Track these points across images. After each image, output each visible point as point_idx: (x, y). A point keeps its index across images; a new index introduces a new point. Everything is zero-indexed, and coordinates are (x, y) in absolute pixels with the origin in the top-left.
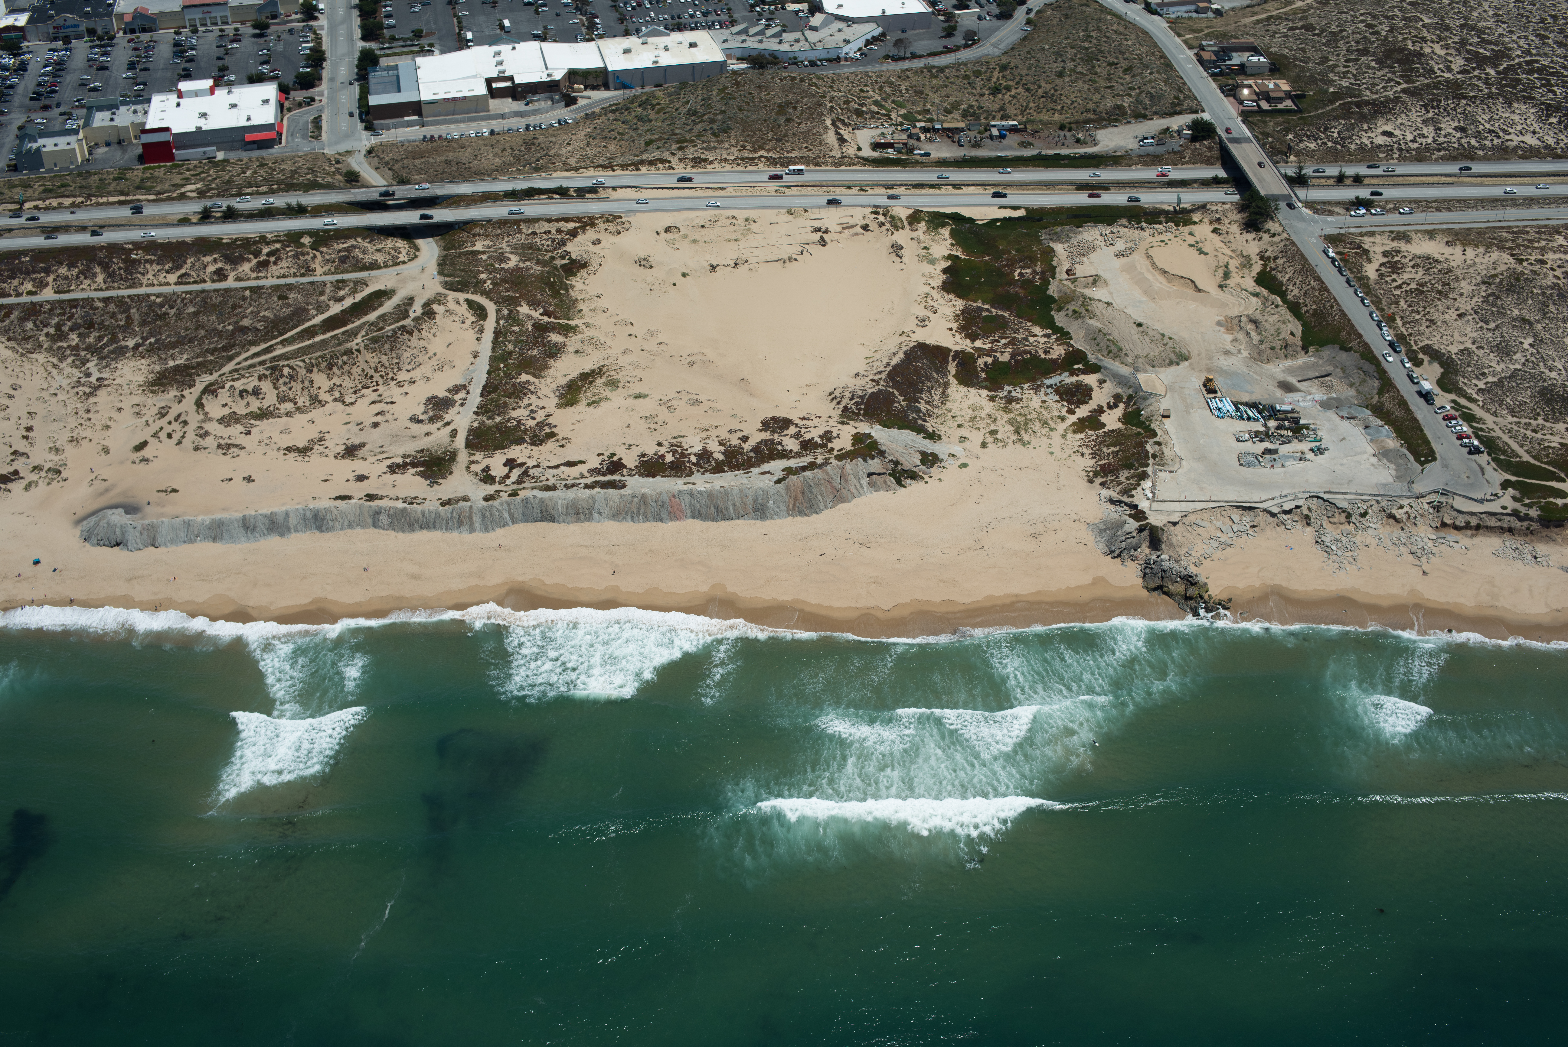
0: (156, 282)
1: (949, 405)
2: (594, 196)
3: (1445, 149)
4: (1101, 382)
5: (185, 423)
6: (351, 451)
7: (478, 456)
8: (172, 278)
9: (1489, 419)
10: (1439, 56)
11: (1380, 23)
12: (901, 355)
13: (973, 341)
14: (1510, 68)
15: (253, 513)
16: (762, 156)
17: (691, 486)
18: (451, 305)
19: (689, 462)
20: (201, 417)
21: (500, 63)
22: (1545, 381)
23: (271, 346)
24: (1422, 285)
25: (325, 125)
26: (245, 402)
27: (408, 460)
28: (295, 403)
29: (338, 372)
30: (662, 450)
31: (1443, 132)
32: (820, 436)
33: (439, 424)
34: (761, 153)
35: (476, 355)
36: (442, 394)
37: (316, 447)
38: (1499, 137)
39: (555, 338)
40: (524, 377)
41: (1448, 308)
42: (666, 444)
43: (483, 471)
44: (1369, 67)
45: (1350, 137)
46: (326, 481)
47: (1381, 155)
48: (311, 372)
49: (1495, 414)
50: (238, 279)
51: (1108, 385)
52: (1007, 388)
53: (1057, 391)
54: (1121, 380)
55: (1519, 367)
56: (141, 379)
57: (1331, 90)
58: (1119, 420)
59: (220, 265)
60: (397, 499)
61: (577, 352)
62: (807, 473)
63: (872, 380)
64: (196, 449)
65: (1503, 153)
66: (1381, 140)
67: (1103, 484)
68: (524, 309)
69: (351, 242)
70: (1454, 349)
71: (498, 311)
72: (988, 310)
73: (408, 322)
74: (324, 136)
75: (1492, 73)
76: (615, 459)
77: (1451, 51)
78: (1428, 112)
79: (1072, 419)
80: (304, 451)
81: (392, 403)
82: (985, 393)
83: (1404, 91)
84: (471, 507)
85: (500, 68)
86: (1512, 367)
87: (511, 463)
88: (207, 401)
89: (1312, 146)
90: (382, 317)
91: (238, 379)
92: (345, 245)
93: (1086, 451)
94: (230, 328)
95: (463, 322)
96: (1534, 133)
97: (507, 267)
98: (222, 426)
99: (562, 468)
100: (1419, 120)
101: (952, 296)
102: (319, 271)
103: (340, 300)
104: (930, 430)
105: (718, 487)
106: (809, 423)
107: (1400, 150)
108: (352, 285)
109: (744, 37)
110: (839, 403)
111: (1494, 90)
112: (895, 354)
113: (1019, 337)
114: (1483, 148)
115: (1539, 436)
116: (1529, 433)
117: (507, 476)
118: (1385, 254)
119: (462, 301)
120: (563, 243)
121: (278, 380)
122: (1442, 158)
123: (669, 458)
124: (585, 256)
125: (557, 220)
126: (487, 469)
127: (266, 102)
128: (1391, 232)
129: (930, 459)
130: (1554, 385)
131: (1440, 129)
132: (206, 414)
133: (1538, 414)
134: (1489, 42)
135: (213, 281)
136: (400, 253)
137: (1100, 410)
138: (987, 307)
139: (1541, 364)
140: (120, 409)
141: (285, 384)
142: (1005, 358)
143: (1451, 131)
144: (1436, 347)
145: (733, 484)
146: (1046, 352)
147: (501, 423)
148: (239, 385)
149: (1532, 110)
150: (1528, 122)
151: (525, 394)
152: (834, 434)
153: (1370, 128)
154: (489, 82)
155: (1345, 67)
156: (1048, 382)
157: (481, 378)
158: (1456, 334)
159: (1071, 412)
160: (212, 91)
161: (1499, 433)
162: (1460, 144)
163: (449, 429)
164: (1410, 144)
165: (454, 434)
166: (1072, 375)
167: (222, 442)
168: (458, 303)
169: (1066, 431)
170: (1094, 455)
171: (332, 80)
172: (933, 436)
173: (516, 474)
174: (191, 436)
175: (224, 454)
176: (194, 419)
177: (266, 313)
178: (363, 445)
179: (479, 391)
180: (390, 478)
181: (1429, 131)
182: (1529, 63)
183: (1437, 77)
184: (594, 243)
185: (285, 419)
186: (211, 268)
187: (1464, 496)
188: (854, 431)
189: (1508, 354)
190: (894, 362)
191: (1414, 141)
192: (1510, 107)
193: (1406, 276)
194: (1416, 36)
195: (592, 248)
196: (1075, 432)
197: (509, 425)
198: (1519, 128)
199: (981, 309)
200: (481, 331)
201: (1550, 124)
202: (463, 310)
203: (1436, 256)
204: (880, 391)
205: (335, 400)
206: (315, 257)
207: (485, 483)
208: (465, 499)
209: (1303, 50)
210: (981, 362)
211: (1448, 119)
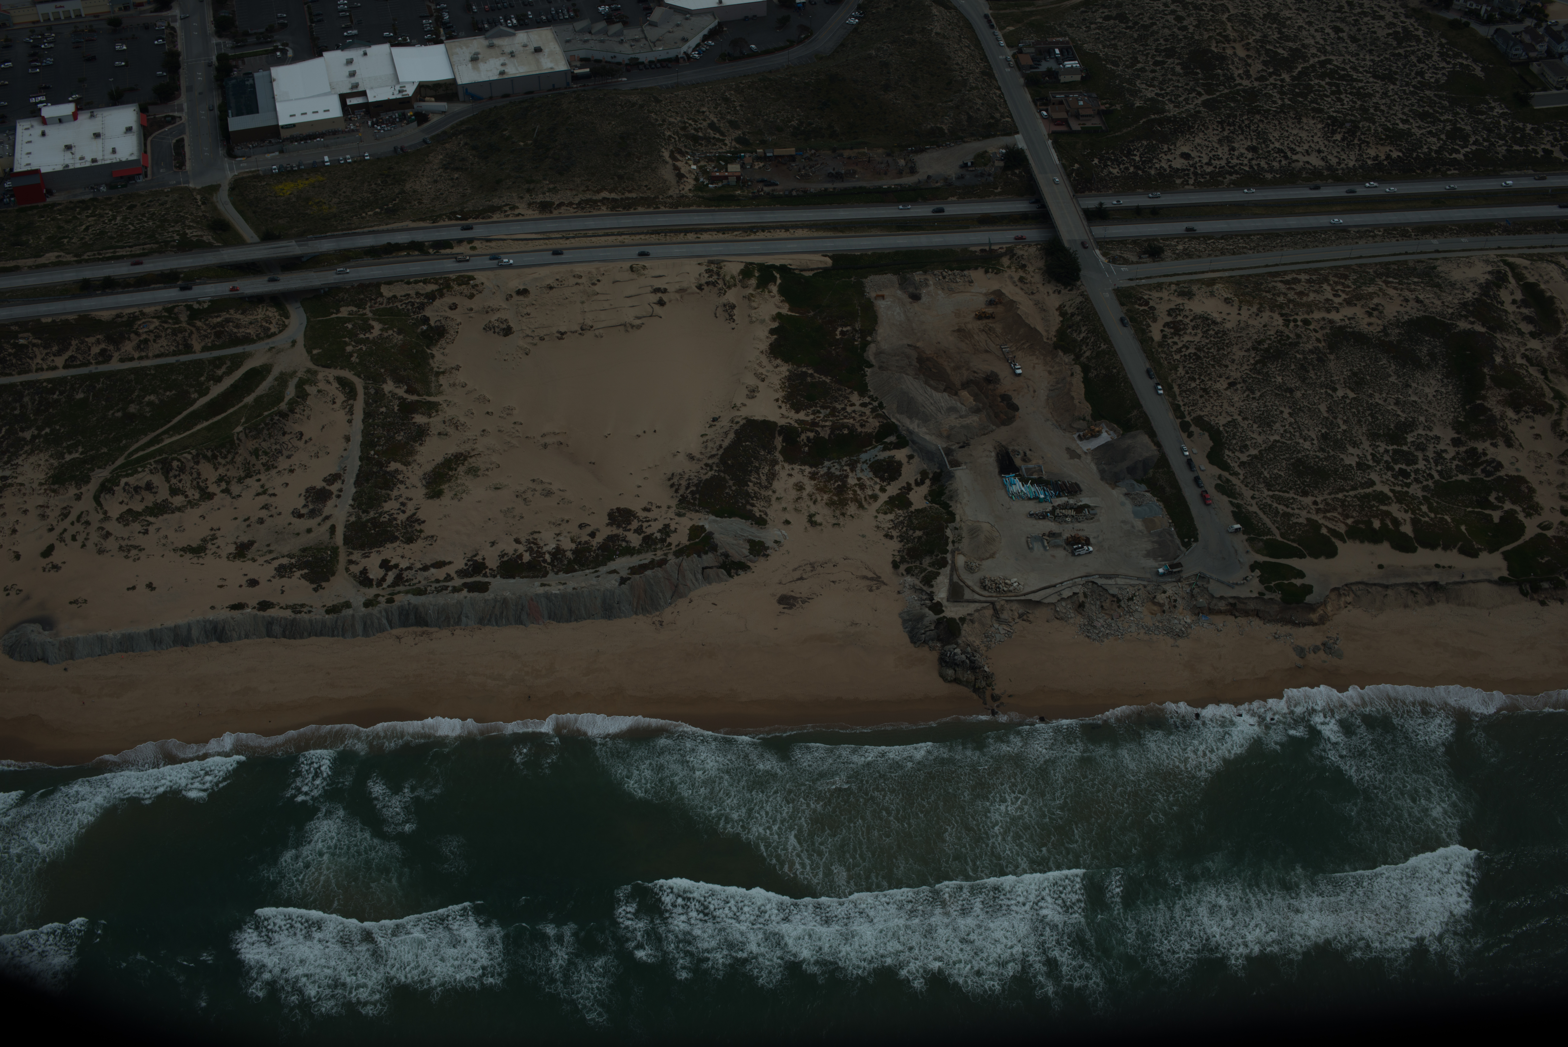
0: (45, 367)
1: (776, 484)
2: (448, 251)
3: (1236, 172)
4: (910, 457)
5: (88, 523)
6: (242, 551)
7: (356, 555)
8: (60, 361)
9: (1247, 493)
10: (1240, 59)
11: (1188, 16)
12: (732, 436)
13: (797, 412)
14: (1304, 73)
15: (159, 627)
16: (604, 198)
17: (547, 588)
18: (322, 385)
19: (545, 561)
20: (101, 516)
21: (352, 74)
22: (1299, 452)
23: (158, 435)
24: (1199, 349)
25: (187, 149)
26: (139, 498)
27: (293, 561)
28: (186, 496)
29: (223, 462)
30: (521, 548)
31: (1236, 153)
32: (660, 531)
33: (319, 519)
34: (605, 194)
35: (347, 439)
36: (320, 484)
37: (209, 546)
38: (1286, 157)
39: (419, 419)
40: (393, 466)
41: (1220, 377)
42: (523, 540)
43: (361, 572)
44: (1174, 73)
45: (1150, 161)
46: (221, 586)
47: (1178, 181)
48: (197, 463)
49: (1253, 489)
50: (122, 360)
51: (916, 460)
52: (827, 463)
53: (871, 467)
54: (928, 454)
55: (1277, 438)
56: (42, 477)
57: (1138, 104)
58: (925, 497)
59: (103, 346)
60: (287, 607)
61: (439, 434)
62: (649, 573)
63: (707, 465)
64: (101, 552)
65: (1290, 177)
66: (1179, 163)
67: (908, 571)
68: (389, 387)
69: (225, 315)
70: (1222, 421)
71: (366, 388)
72: (811, 375)
73: (283, 406)
74: (188, 165)
75: (1288, 79)
76: (479, 558)
77: (1252, 53)
78: (1224, 130)
79: (883, 497)
80: (198, 551)
81: (274, 495)
82: (808, 469)
83: (1205, 104)
84: (353, 616)
85: (353, 80)
86: (1272, 438)
87: (385, 565)
88: (105, 499)
89: (1115, 171)
90: (258, 399)
91: (131, 475)
92: (219, 320)
93: (895, 533)
94: (119, 414)
95: (334, 403)
96: (1319, 151)
97: (371, 337)
98: (121, 525)
99: (432, 570)
100: (1215, 139)
101: (779, 361)
102: (197, 346)
103: (219, 380)
104: (758, 515)
105: (570, 590)
106: (650, 515)
107: (1195, 174)
108: (229, 363)
109: (587, 37)
110: (677, 491)
111: (1287, 102)
112: (726, 433)
113: (839, 407)
114: (1271, 170)
115: (1289, 510)
116: (1281, 508)
117: (383, 579)
118: (1170, 312)
119: (331, 379)
120: (422, 307)
121: (168, 473)
122: (1233, 182)
123: (527, 557)
124: (443, 322)
125: (416, 282)
126: (364, 571)
127: (129, 130)
128: (1178, 284)
129: (758, 549)
130: (1307, 456)
131: (1233, 149)
132: (105, 513)
133: (1291, 489)
134: (1288, 38)
135: (98, 363)
136: (271, 323)
137: (908, 488)
138: (810, 371)
139: (1297, 434)
140: (25, 512)
141: (175, 477)
142: (825, 434)
143: (1243, 151)
144: (1206, 419)
145: (583, 584)
146: (862, 426)
147: (374, 518)
148: (131, 480)
149: (1320, 126)
150: (1316, 139)
151: (395, 485)
152: (672, 528)
153: (1170, 150)
154: (343, 98)
155: (1153, 71)
156: (864, 457)
157: (354, 465)
158: (1226, 405)
159: (883, 490)
160: (75, 116)
161: (1255, 509)
162: (1251, 167)
163: (328, 524)
164: (1205, 167)
165: (333, 529)
166: (884, 449)
167: (123, 543)
168: (328, 382)
169: (878, 511)
170: (902, 538)
171: (190, 89)
172: (761, 522)
173: (391, 576)
174: (94, 537)
175: (127, 557)
176: (95, 518)
177: (152, 398)
178: (251, 543)
179: (352, 481)
180: (278, 582)
181: (1223, 151)
182: (1323, 64)
183: (1236, 85)
184: (451, 308)
185: (177, 514)
186: (96, 350)
187: (1218, 581)
188: (690, 524)
189: (1269, 425)
190: (726, 444)
191: (1209, 164)
192: (1299, 123)
193: (1186, 338)
194: (1219, 34)
195: (449, 313)
196: (886, 513)
197: (382, 519)
198: (1306, 147)
199: (805, 374)
200: (351, 412)
201: (1334, 142)
202: (333, 389)
203: (1215, 315)
204: (713, 477)
205: (223, 491)
206: (192, 333)
207: (365, 586)
208: (347, 605)
209: (1115, 47)
210: (803, 437)
211: (1241, 137)
